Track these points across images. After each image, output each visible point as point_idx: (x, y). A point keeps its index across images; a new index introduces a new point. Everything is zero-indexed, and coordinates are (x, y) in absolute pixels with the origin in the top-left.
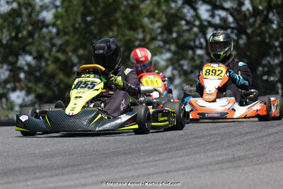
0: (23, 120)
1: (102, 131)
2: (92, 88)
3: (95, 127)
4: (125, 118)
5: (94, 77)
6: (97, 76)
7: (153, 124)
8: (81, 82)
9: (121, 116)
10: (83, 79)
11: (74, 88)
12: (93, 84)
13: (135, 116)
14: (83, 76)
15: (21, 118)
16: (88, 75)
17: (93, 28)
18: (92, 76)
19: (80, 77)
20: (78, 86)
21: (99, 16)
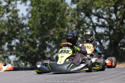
0: (39, 67)
1: (73, 71)
2: (68, 53)
3: (71, 69)
4: (83, 65)
5: (68, 48)
6: (69, 48)
7: (94, 68)
8: (63, 50)
9: (81, 65)
10: (64, 49)
11: (60, 53)
12: (68, 51)
13: (87, 65)
14: (63, 48)
15: (37, 66)
16: (65, 47)
17: (45, 27)
18: (67, 48)
19: (62, 48)
20: (61, 52)
21: (48, 22)
